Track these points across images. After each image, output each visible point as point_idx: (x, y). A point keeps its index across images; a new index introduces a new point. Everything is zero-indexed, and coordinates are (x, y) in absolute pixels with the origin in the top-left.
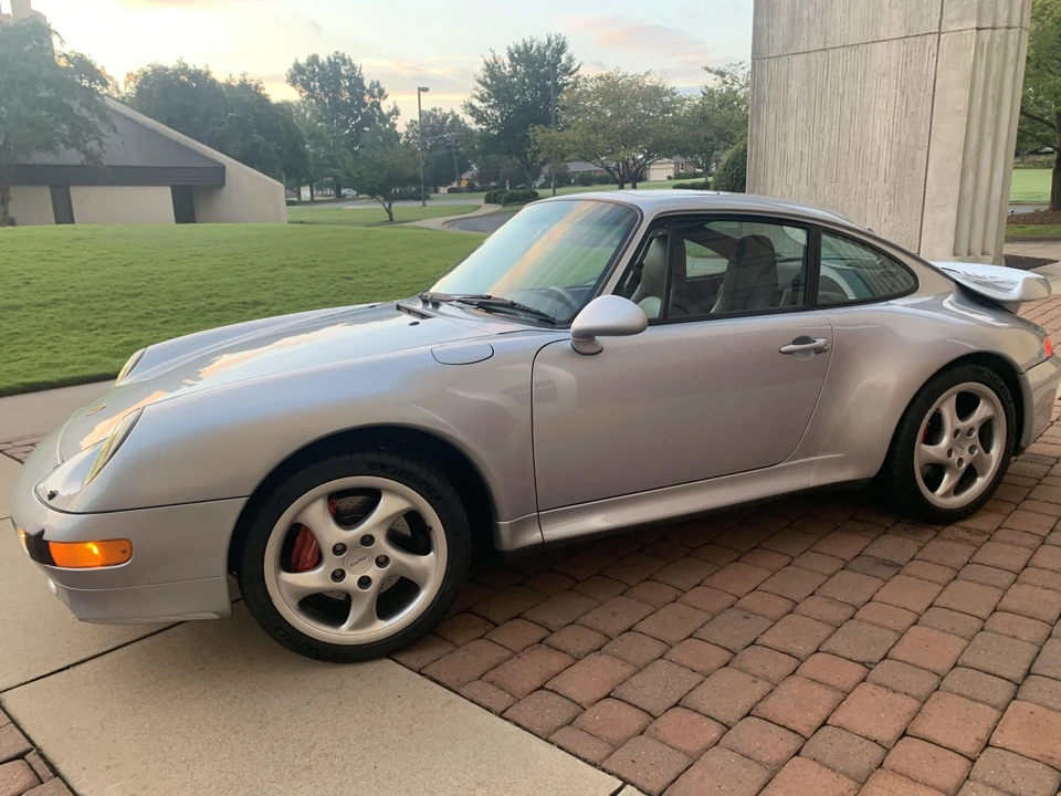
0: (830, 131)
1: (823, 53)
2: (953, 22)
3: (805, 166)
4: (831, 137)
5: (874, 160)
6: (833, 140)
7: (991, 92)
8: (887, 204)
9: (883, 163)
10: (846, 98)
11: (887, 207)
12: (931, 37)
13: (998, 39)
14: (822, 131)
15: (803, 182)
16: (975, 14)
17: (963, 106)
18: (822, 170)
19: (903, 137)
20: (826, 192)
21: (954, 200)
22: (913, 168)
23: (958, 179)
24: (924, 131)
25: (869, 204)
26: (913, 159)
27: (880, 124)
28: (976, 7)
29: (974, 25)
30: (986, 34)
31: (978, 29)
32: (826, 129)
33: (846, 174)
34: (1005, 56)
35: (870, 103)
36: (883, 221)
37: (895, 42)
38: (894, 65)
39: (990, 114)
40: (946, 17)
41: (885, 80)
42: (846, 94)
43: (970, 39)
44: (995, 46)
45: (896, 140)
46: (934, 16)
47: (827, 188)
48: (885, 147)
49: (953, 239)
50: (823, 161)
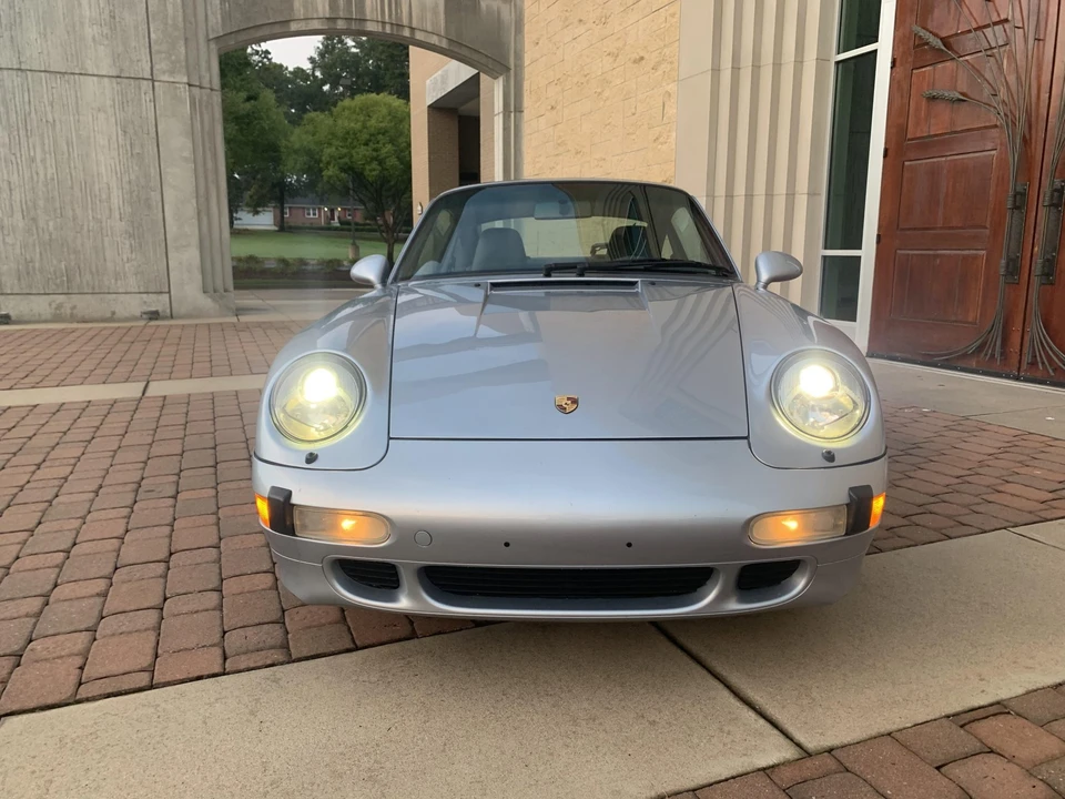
0: (43, 161)
1: (20, 73)
2: (164, 73)
3: (17, 196)
4: (45, 168)
5: (104, 196)
6: (50, 171)
7: (207, 145)
8: (127, 242)
9: (116, 200)
10: (58, 126)
11: (127, 246)
12: (145, 82)
13: (205, 98)
14: (33, 160)
15: (18, 216)
16: (184, 70)
17: (187, 154)
18: (41, 203)
19: (133, 177)
20: (51, 228)
21: (195, 241)
22: (149, 207)
23: (195, 221)
24: (154, 172)
25: (106, 244)
26: (147, 199)
27: (105, 162)
28: (184, 64)
29: (185, 80)
30: (196, 91)
31: (190, 85)
32: (38, 160)
33: (73, 210)
34: (213, 114)
35: (89, 138)
36: (125, 259)
37: (106, 80)
38: (109, 102)
39: (210, 165)
40: (157, 67)
41: (102, 116)
42: (58, 123)
43: (184, 92)
44: (204, 104)
45: (126, 179)
46: (144, 61)
47: (51, 224)
48: (114, 184)
49: (200, 277)
50: (40, 193)
